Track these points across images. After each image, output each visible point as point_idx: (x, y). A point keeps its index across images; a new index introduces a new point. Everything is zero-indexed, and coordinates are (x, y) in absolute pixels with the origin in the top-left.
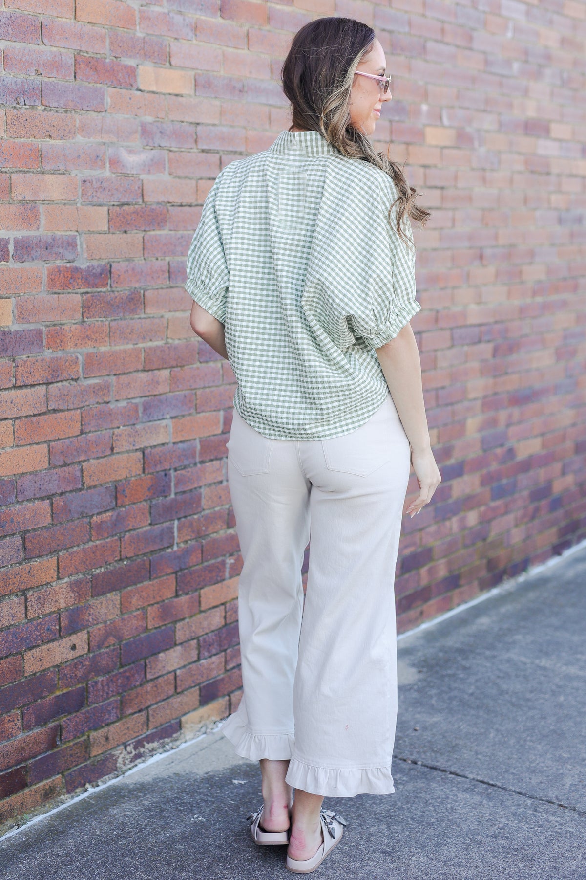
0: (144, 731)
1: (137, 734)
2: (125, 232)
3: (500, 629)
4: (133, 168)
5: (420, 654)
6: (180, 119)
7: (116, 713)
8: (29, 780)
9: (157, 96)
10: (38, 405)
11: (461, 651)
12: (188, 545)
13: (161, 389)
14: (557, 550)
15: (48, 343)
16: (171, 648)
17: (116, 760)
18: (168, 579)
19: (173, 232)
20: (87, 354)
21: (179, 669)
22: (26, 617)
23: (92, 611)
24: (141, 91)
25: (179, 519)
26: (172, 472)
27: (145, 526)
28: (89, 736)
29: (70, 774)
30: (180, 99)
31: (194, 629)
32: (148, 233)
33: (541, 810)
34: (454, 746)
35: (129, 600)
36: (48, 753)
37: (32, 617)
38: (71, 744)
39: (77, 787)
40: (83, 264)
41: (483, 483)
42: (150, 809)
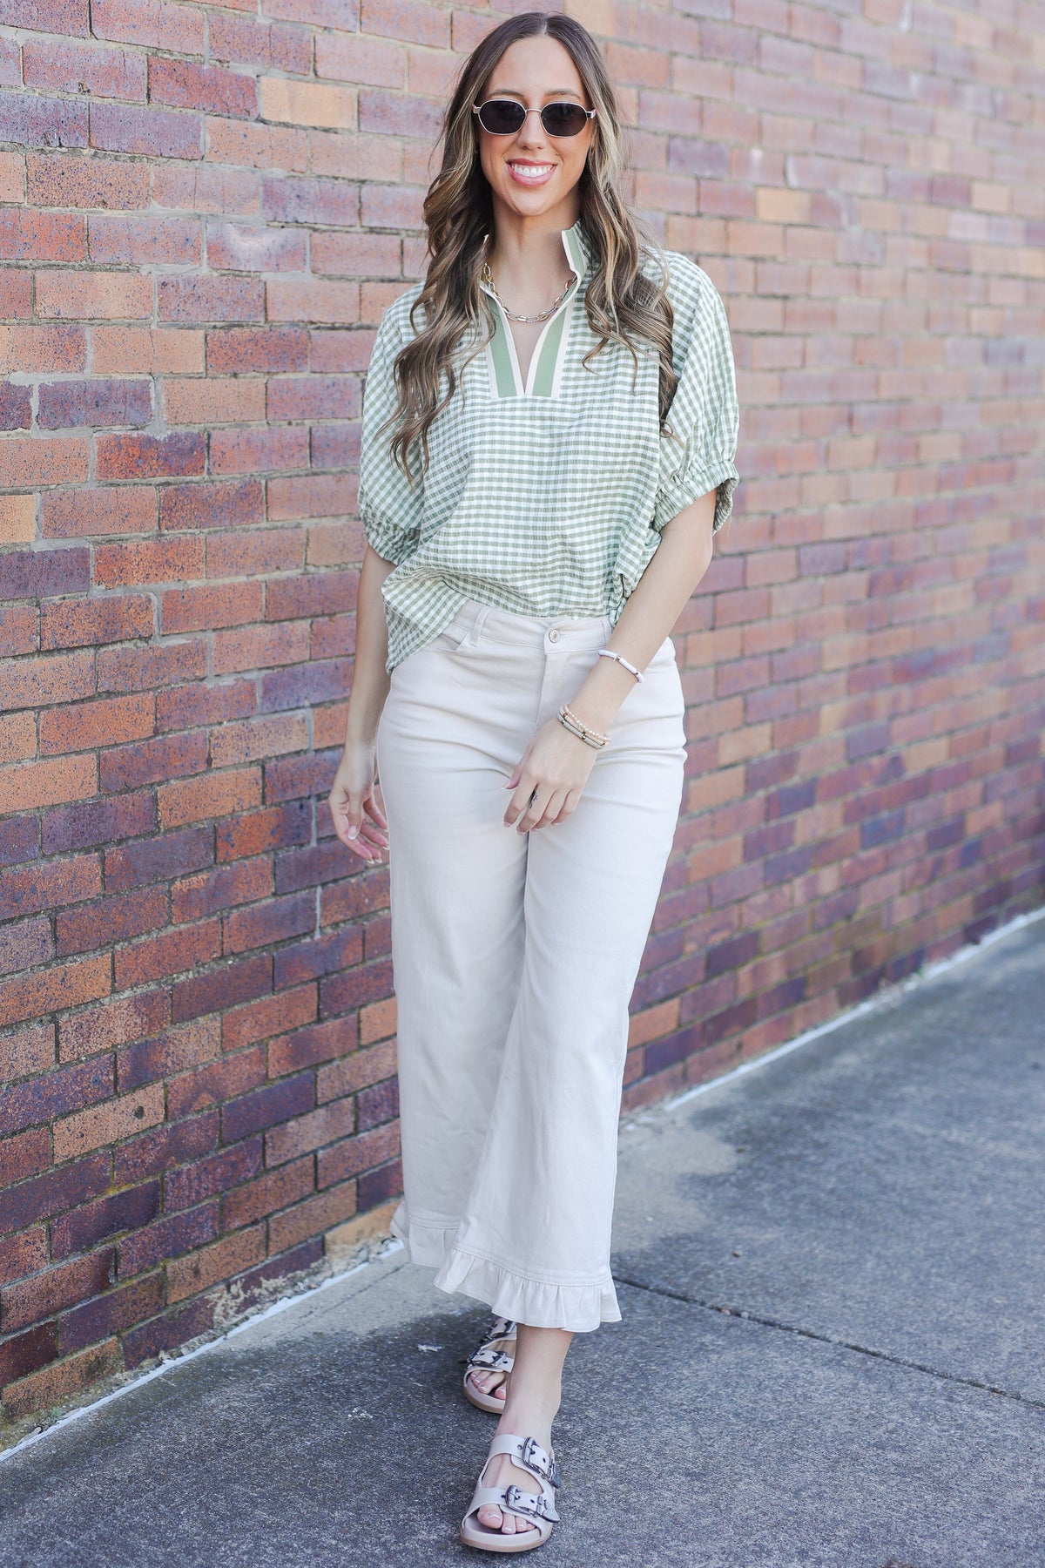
0: (261, 1258)
1: (248, 1264)
2: (235, 375)
3: (877, 1075)
4: (248, 261)
5: (739, 1119)
6: (331, 174)
7: (212, 1227)
8: (60, 1347)
9: (293, 131)
10: (80, 684)
11: (809, 1114)
12: (339, 931)
13: (298, 653)
14: (972, 935)
15: (99, 574)
16: (309, 1111)
17: (212, 1310)
18: (304, 991)
19: (317, 376)
20: (167, 593)
21: (322, 1148)
22: (58, 1061)
23: (172, 1048)
24: (264, 122)
25: (324, 885)
26: (314, 802)
27: (265, 898)
28: (165, 1269)
29: (132, 1335)
30: (332, 136)
31: (348, 1077)
32: (275, 377)
33: (960, 1399)
34: (803, 1285)
35: (237, 1028)
36: (94, 1299)
37: (68, 1059)
38: (135, 1282)
39: (144, 1358)
40: (160, 431)
41: (847, 819)
42: (274, 1398)
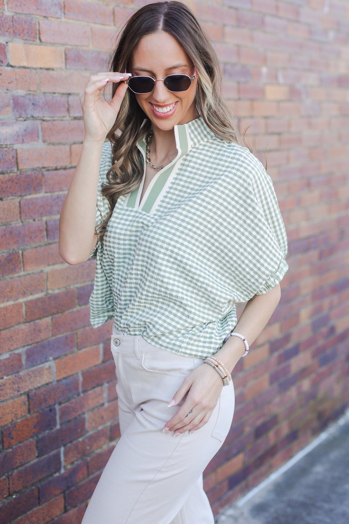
3: (333, 478)
4: (6, 139)
6: (51, 91)
9: (28, 70)
12: (74, 466)
13: (43, 336)
18: (57, 499)
24: (11, 66)
25: (65, 445)
26: (57, 407)
27: (33, 459)
30: (51, 72)
32: (25, 198)
41: (314, 356)
